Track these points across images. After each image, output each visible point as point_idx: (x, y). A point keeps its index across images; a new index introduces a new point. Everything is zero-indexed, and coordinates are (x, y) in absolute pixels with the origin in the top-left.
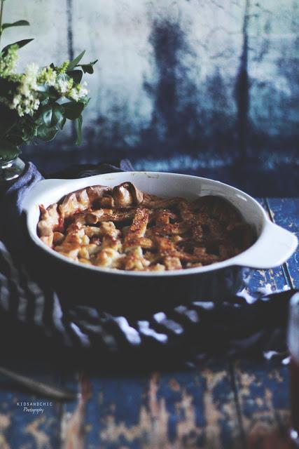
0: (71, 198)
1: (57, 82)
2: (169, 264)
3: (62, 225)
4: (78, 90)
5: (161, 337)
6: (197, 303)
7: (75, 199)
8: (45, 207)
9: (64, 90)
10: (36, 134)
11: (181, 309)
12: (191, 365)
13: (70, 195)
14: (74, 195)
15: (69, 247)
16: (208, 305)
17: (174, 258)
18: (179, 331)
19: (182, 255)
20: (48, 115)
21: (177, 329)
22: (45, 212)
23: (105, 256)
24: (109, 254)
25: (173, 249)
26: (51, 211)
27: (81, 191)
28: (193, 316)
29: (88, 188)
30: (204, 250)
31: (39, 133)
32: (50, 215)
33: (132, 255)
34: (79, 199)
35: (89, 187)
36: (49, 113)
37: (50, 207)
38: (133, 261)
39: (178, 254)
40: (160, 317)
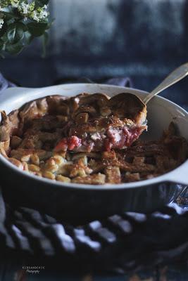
0: (32, 105)
1: (20, 4)
2: (109, 173)
3: (21, 129)
4: (39, 12)
5: (94, 245)
6: (131, 214)
7: (36, 106)
8: (7, 113)
9: (26, 12)
10: (4, 49)
11: (115, 218)
12: (121, 271)
13: (31, 102)
14: (35, 103)
15: (23, 152)
16: (140, 216)
17: (115, 168)
18: (111, 239)
19: (122, 165)
20: (12, 33)
21: (110, 237)
22: (6, 118)
23: (53, 163)
24: (57, 161)
25: (115, 159)
26: (12, 117)
27: (41, 99)
28: (126, 226)
29: (48, 98)
30: (143, 160)
31: (8, 48)
32: (10, 120)
33: (77, 163)
34: (39, 106)
35: (49, 96)
36: (13, 32)
37: (12, 113)
38: (78, 168)
39: (119, 163)
40: (95, 225)
